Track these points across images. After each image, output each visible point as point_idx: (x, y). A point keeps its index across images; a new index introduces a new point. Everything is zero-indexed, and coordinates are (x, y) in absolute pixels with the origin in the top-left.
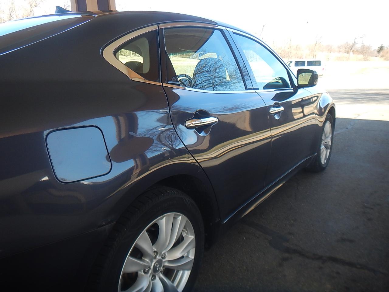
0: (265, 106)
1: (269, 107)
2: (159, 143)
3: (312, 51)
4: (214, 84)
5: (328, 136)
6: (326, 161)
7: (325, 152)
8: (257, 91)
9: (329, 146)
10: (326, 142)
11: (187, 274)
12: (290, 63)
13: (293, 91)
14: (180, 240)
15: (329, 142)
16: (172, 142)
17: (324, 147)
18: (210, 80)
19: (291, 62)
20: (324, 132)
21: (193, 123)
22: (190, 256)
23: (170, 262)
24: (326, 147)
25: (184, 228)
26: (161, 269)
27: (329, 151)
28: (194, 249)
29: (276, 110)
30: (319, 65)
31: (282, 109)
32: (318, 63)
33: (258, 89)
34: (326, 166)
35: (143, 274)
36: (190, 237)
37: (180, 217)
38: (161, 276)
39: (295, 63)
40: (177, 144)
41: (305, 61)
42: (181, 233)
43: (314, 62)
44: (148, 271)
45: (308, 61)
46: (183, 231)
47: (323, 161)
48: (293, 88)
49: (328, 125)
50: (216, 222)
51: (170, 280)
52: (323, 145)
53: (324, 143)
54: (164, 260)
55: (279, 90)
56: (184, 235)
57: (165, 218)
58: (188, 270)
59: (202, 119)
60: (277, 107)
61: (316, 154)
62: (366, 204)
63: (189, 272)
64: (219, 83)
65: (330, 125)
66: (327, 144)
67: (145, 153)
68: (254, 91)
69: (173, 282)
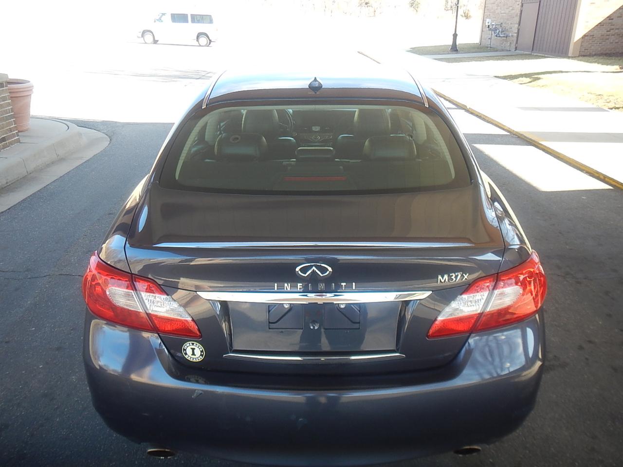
12: (161, 17)
32: (208, 19)
39: (172, 16)
43: (202, 17)
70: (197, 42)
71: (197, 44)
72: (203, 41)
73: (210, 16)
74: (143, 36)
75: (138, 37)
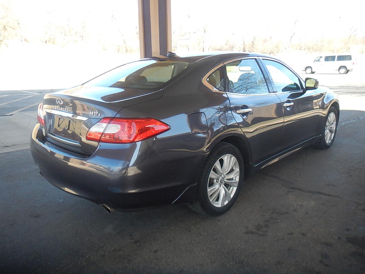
0: (280, 102)
1: (284, 103)
2: (219, 122)
3: (346, 44)
4: (247, 88)
5: (332, 123)
6: (330, 142)
7: (329, 135)
8: (275, 93)
9: (333, 131)
10: (331, 128)
11: (235, 189)
12: (320, 59)
13: (302, 92)
14: (232, 171)
15: (333, 127)
16: (227, 121)
17: (328, 131)
18: (244, 86)
19: (321, 57)
20: (328, 120)
21: (240, 111)
22: (237, 180)
23: (227, 179)
24: (331, 132)
25: (234, 164)
26: (224, 183)
27: (333, 134)
28: (239, 176)
29: (288, 104)
30: (349, 60)
31: (292, 104)
32: (349, 58)
33: (276, 92)
34: (331, 145)
35: (216, 182)
36: (237, 170)
37: (233, 158)
38: (223, 185)
39: (325, 58)
40: (229, 122)
41: (335, 56)
42: (233, 167)
43: (345, 57)
44: (218, 181)
45: (338, 56)
46: (233, 166)
47: (328, 141)
48: (302, 90)
49: (332, 116)
50: (250, 164)
51: (228, 189)
52: (328, 129)
53: (329, 128)
54: (225, 178)
55: (293, 92)
56: (234, 168)
57: (226, 156)
58: (236, 187)
59: (244, 110)
60: (289, 103)
61: (321, 135)
62: (351, 168)
63: (236, 188)
64: (252, 87)
65: (334, 115)
66: (332, 129)
67: (213, 127)
68: (274, 93)
69: (229, 190)
70: (339, 72)
71: (338, 72)
72: (343, 70)
73: (351, 56)
74: (305, 70)
75: (303, 70)
